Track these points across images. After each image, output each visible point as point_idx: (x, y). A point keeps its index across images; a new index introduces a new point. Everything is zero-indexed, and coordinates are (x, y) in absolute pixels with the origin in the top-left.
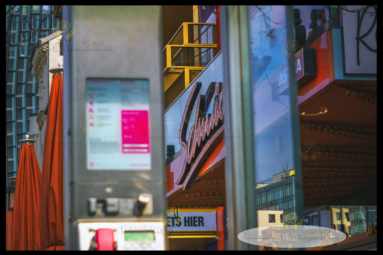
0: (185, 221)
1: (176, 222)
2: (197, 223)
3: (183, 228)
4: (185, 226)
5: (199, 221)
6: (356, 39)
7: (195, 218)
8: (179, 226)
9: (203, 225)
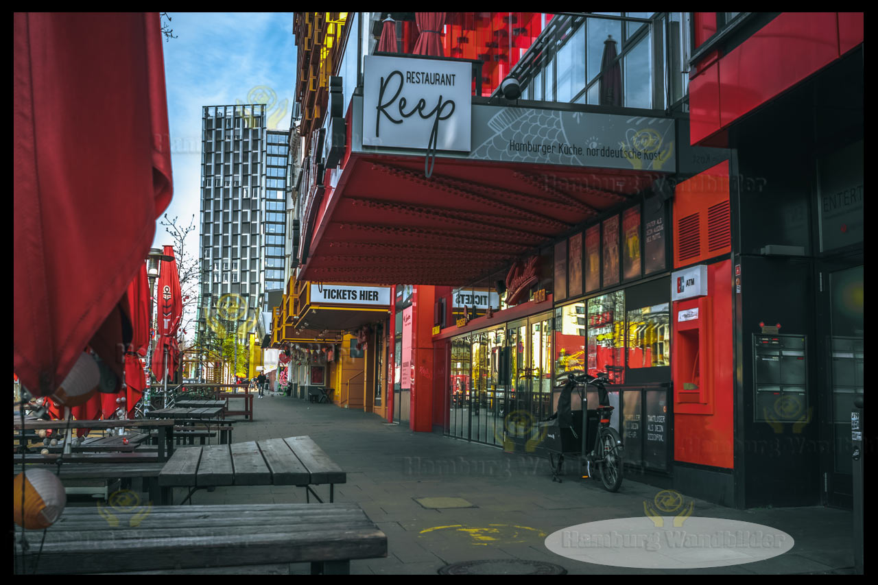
0: (361, 295)
1: (351, 296)
2: (372, 297)
3: (358, 301)
4: (361, 299)
5: (374, 296)
6: (377, 108)
7: (370, 292)
8: (355, 299)
9: (377, 300)
